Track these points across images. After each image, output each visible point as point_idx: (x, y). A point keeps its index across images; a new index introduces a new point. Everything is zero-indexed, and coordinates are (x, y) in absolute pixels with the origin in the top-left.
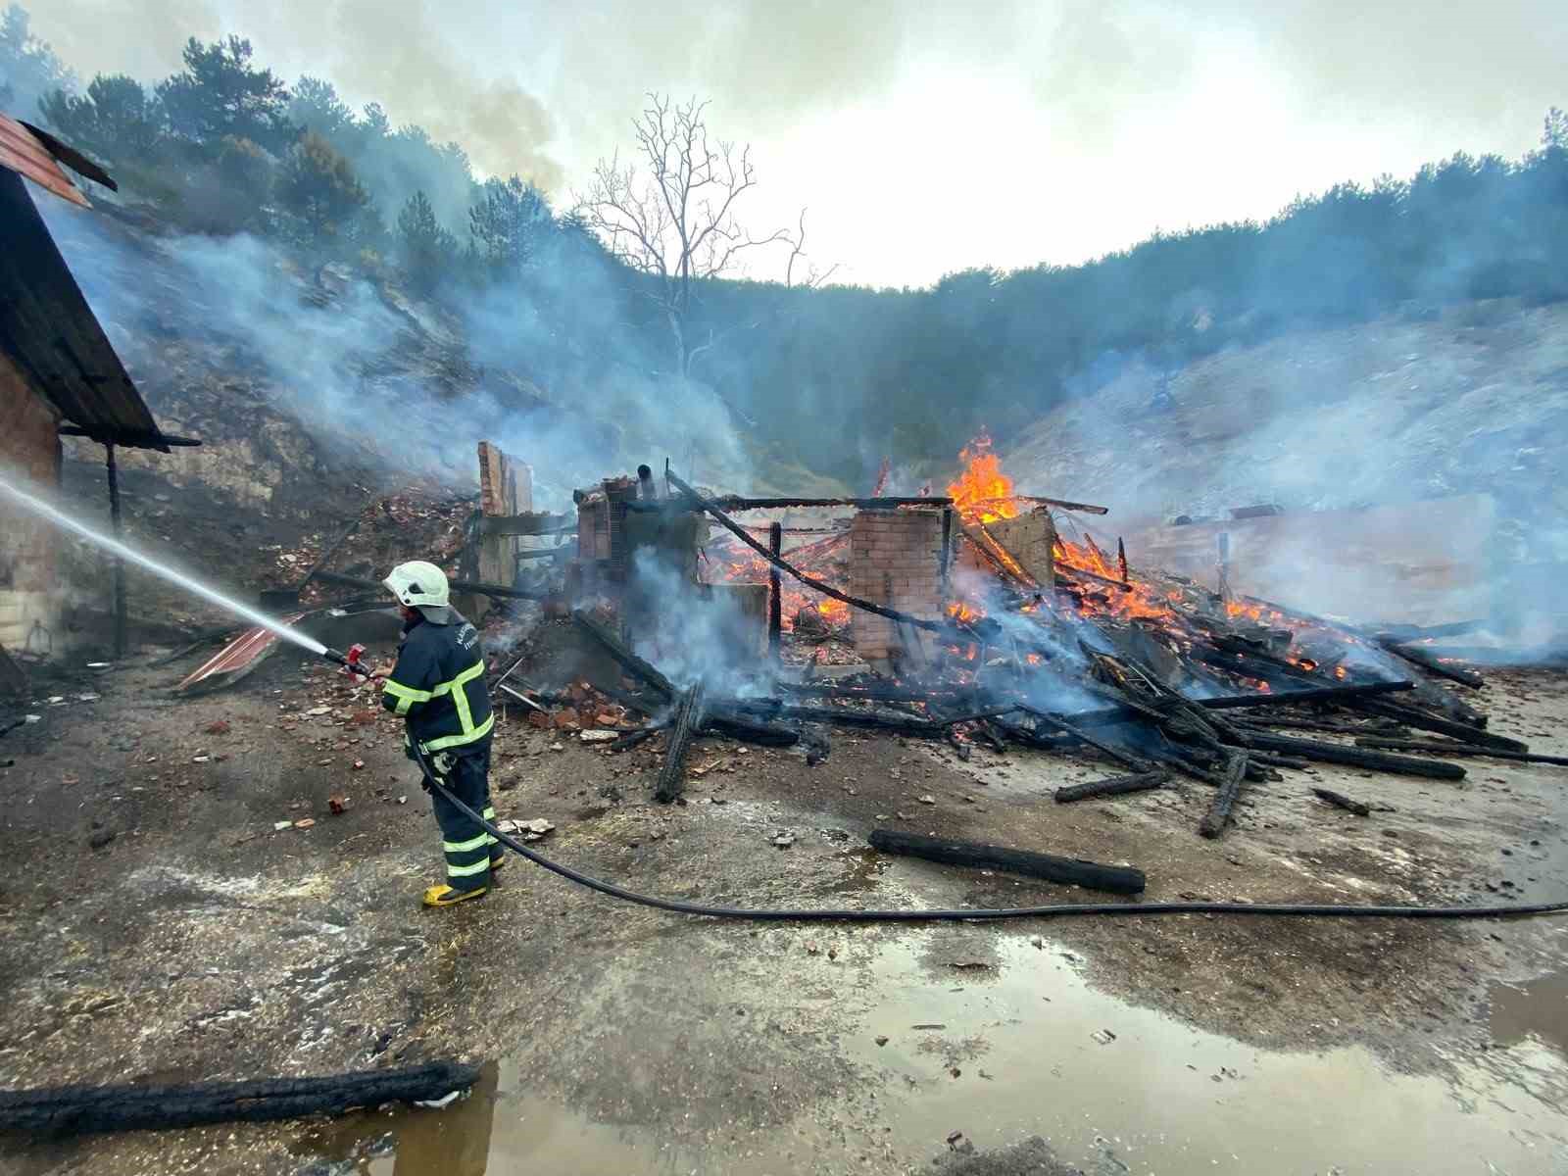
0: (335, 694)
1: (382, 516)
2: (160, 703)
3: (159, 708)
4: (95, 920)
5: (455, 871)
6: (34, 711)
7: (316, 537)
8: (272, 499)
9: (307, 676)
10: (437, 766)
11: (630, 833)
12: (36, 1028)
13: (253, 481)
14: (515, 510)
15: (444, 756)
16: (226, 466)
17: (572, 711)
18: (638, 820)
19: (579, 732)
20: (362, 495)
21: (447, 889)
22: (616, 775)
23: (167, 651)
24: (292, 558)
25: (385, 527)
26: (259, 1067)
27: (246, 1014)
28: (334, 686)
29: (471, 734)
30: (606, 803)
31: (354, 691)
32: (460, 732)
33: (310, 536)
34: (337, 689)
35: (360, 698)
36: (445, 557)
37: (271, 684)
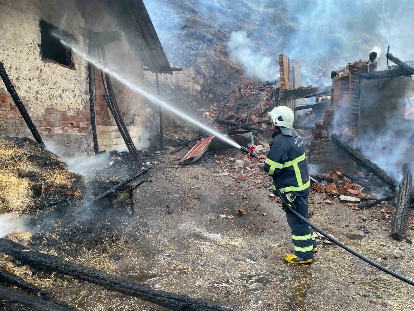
0: (229, 168)
1: (238, 94)
2: (177, 166)
3: (176, 168)
4: (174, 239)
5: (298, 249)
6: (144, 166)
7: (215, 105)
8: (201, 90)
9: (218, 160)
10: (288, 198)
11: (380, 251)
12: (165, 272)
13: (194, 84)
14: (294, 87)
15: (290, 194)
16: (187, 79)
17: (334, 185)
18: (383, 245)
19: (338, 196)
20: (230, 86)
21: (295, 257)
22: (364, 220)
23: (174, 148)
24: (208, 114)
25: (239, 99)
26: (238, 308)
27: (229, 286)
28: (229, 164)
29: (302, 187)
30: (361, 233)
31: (236, 167)
32: (297, 185)
33: (213, 105)
34: (229, 166)
35: (238, 170)
36: (263, 111)
37: (207, 162)
